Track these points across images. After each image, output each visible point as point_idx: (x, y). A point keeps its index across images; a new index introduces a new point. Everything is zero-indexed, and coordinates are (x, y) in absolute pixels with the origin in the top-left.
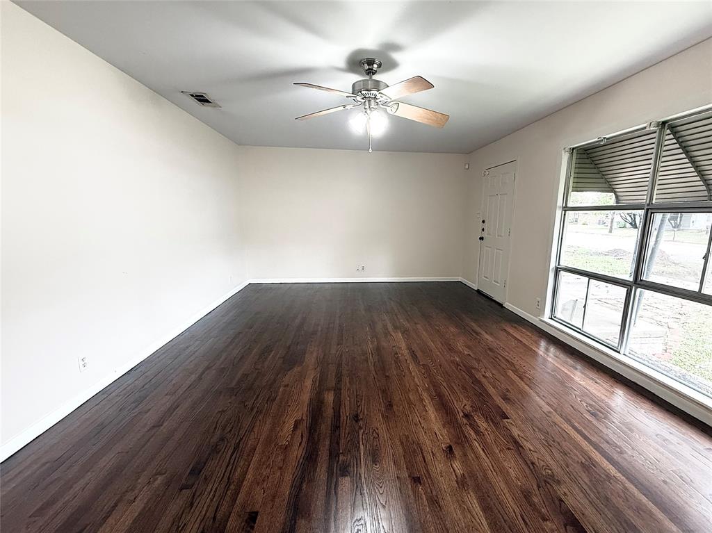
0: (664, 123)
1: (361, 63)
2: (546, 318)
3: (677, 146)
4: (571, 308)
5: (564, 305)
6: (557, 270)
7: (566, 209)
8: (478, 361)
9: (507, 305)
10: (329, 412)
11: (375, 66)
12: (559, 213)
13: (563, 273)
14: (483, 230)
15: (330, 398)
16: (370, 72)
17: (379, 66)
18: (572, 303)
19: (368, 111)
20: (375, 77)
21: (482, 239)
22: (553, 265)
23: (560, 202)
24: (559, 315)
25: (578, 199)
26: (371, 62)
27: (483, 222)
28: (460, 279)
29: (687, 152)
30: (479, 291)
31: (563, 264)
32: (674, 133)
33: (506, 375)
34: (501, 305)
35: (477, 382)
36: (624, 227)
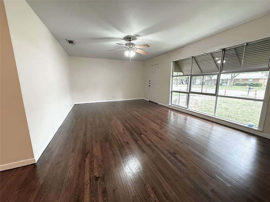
0: (193, 57)
1: (128, 38)
2: (170, 104)
3: (195, 62)
4: (175, 101)
5: (174, 101)
6: (172, 92)
7: (173, 76)
8: (158, 114)
9: (159, 103)
10: (129, 127)
11: (131, 39)
12: (171, 77)
13: (173, 92)
14: (150, 83)
15: (127, 125)
16: (130, 40)
17: (132, 39)
18: (175, 100)
19: (130, 50)
20: (131, 42)
21: (150, 86)
22: (171, 91)
23: (171, 75)
24: (173, 103)
25: (175, 74)
26: (130, 38)
27: (150, 81)
28: (143, 98)
29: (197, 63)
30: (150, 101)
31: (173, 90)
32: (194, 59)
33: (165, 116)
34: (157, 104)
35: (159, 118)
36: (180, 84)
